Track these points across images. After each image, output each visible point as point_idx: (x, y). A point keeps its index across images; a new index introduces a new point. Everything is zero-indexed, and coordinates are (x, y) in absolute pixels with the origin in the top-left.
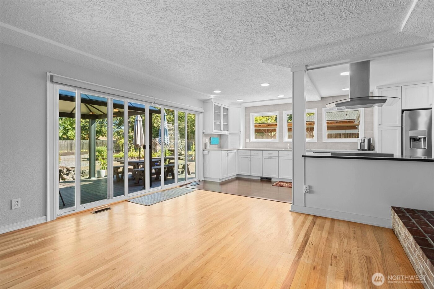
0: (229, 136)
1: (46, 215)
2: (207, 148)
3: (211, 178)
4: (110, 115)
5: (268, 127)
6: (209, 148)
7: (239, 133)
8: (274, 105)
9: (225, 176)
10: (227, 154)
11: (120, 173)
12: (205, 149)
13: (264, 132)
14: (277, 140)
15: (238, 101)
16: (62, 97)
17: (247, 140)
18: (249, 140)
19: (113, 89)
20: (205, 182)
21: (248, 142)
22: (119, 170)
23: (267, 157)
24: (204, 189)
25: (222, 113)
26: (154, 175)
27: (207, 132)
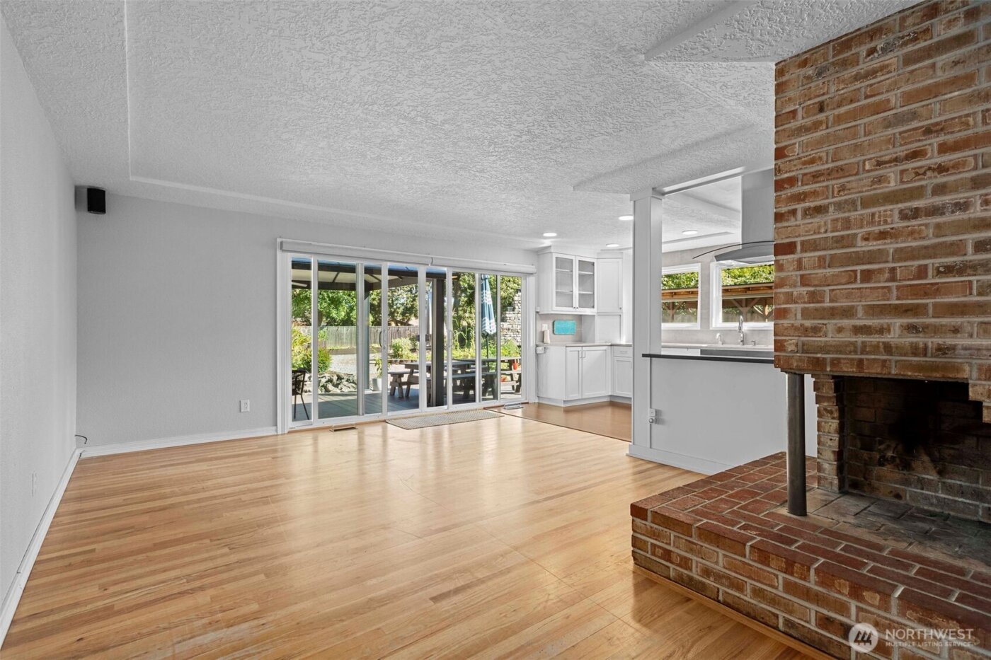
0: (596, 318)
1: (276, 425)
2: (545, 340)
3: (549, 399)
4: (385, 284)
5: (749, 292)
6: (549, 341)
8: (691, 250)
9: (575, 396)
10: (580, 353)
11: (404, 384)
12: (541, 343)
14: (697, 326)
15: (609, 246)
16: (297, 265)
19: (363, 249)
20: (540, 405)
22: (402, 379)
24: (538, 418)
25: (578, 272)
26: (460, 391)
27: (545, 310)
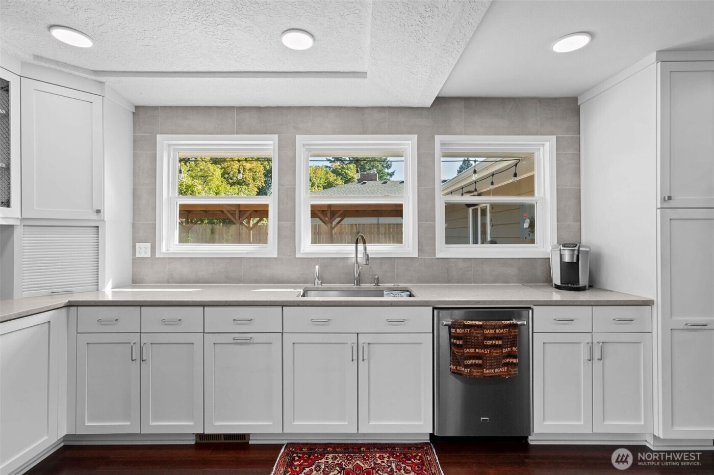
7: (94, 216)
8: (259, 109)
13: (231, 217)
14: (270, 249)
17: (144, 250)
18: (153, 248)
21: (149, 255)
23: (229, 338)
